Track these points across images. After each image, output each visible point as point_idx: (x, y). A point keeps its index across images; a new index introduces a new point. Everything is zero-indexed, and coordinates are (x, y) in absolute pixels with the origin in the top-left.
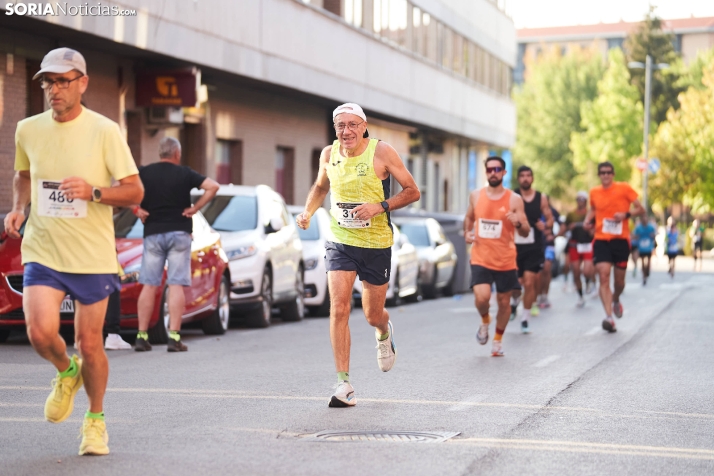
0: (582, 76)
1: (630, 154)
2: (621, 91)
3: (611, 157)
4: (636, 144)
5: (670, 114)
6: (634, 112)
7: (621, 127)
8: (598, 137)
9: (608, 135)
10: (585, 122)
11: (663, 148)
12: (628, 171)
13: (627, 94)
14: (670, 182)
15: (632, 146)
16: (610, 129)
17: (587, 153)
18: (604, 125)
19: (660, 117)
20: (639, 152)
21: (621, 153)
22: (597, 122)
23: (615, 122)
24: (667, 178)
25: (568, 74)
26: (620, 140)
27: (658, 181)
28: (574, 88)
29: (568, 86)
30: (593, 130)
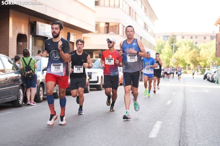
0: (161, 44)
1: (170, 58)
2: (168, 47)
3: (167, 58)
4: (171, 56)
5: (176, 51)
6: (170, 51)
7: (168, 53)
8: (164, 55)
9: (166, 55)
10: (162, 52)
11: (175, 57)
12: (170, 61)
13: (169, 48)
14: (177, 62)
15: (170, 56)
16: (166, 54)
17: (163, 57)
18: (165, 53)
19: (175, 52)
20: (171, 57)
21: (168, 58)
22: (164, 52)
23: (167, 53)
24: (176, 62)
25: (158, 44)
26: (168, 56)
27: (175, 62)
28: (159, 46)
29: (158, 46)
30: (164, 54)
